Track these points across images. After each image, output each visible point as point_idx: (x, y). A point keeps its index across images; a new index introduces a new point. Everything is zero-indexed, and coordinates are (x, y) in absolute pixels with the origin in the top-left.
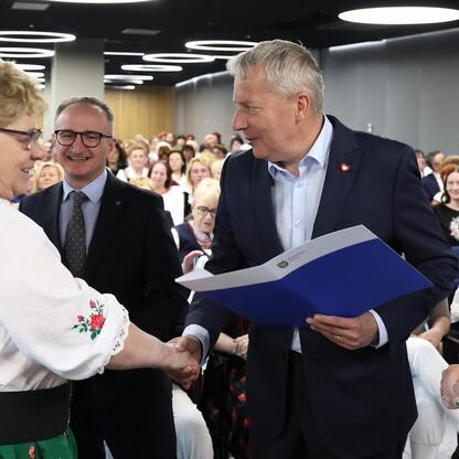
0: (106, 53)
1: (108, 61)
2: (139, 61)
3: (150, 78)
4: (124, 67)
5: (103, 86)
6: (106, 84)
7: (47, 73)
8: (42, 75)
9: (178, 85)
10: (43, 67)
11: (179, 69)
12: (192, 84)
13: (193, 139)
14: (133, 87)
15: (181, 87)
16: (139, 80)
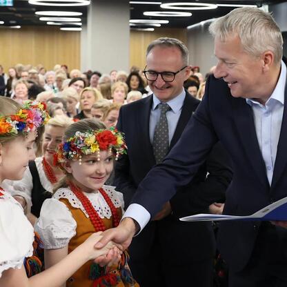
0: (131, 2)
1: (132, 8)
2: (157, 8)
3: (167, 22)
4: (146, 14)
5: (129, 29)
6: (131, 27)
7: (84, 19)
8: (79, 20)
9: (189, 27)
10: (80, 14)
11: (189, 14)
12: (200, 26)
13: (198, 71)
14: (152, 29)
15: (192, 29)
16: (157, 23)
